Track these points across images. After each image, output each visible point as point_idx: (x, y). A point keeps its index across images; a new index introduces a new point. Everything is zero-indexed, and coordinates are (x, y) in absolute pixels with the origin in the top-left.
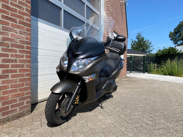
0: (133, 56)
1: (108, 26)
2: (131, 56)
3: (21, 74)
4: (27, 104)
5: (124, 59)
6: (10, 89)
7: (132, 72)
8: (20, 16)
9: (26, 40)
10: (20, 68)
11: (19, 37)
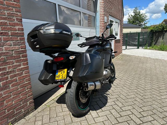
1: (103, 11)
3: (20, 82)
5: (120, 39)
6: (12, 97)
8: (11, 28)
9: (21, 50)
10: (19, 77)
11: (13, 49)
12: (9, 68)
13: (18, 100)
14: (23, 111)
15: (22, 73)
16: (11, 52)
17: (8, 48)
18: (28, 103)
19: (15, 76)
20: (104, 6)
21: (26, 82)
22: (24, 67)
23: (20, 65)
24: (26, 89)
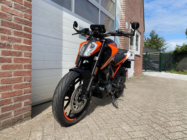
1: (125, 15)
2: (147, 53)
3: (17, 65)
4: (25, 107)
5: (141, 55)
7: (147, 71)
9: (25, 19)
10: (15, 57)
11: (14, 13)
12: (3, 38)
13: (8, 94)
14: (13, 114)
15: (20, 54)
16: (10, 17)
17: (6, 8)
18: (23, 103)
19: (10, 54)
20: (126, 10)
21: (24, 68)
22: (25, 45)
23: (19, 41)
24: (23, 81)
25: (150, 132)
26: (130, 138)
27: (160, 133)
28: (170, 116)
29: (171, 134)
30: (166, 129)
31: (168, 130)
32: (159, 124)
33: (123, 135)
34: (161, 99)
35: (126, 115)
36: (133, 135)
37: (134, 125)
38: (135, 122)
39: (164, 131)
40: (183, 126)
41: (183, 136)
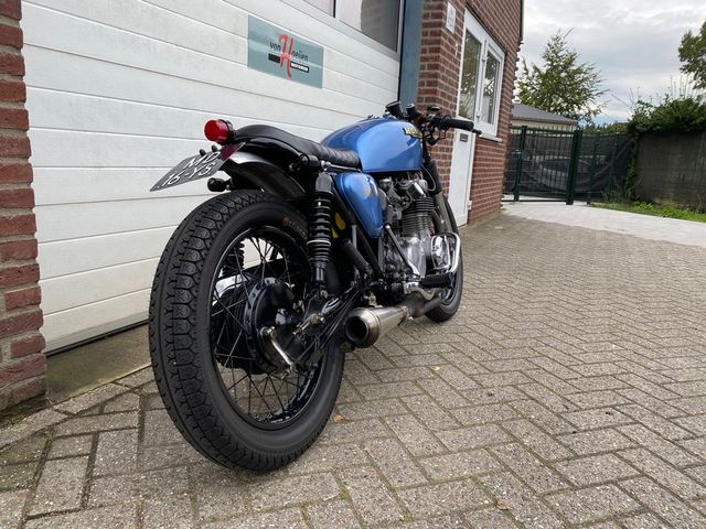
0: (530, 129)
2: (525, 129)
4: (18, 361)
5: (500, 140)
7: (521, 198)
18: (6, 347)
25: (502, 456)
26: (424, 480)
27: (538, 457)
28: (582, 387)
29: (578, 465)
30: (560, 443)
31: (566, 447)
32: (540, 422)
33: (399, 469)
34: (560, 318)
35: (419, 386)
36: (437, 470)
37: (446, 425)
38: (451, 415)
39: (553, 451)
40: (623, 431)
41: (621, 472)
